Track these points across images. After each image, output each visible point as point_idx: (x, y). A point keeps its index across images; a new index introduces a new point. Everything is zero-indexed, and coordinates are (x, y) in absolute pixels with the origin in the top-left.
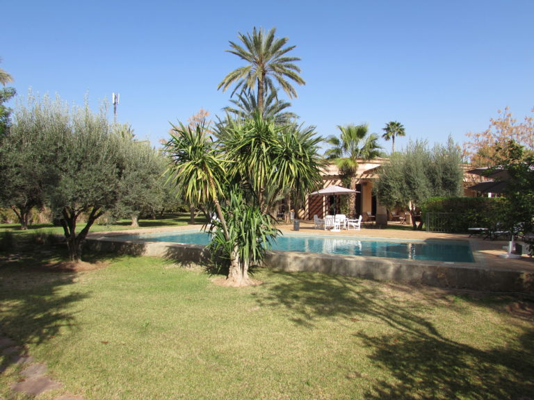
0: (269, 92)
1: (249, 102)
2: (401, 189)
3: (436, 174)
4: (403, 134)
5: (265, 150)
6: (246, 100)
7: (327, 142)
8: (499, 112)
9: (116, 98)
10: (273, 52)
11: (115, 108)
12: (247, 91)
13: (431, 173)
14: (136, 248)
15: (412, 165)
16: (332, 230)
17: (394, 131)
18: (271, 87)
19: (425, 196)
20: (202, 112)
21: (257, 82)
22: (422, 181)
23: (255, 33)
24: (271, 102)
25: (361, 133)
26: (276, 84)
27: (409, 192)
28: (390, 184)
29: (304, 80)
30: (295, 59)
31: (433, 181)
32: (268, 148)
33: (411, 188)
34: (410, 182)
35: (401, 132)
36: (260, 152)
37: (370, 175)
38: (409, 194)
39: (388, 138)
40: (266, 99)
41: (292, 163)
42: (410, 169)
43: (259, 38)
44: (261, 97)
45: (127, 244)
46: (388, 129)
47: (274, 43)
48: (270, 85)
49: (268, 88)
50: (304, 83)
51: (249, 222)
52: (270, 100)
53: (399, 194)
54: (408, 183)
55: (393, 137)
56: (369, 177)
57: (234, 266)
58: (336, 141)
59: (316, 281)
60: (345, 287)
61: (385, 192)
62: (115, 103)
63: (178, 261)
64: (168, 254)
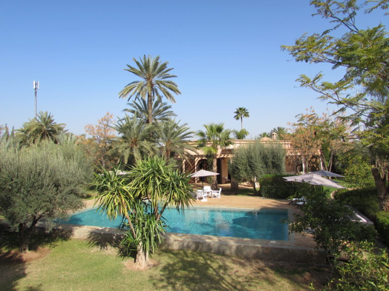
0: (156, 98)
1: (142, 105)
2: (246, 170)
3: (268, 159)
4: (248, 116)
5: (158, 183)
6: (140, 105)
7: (197, 135)
8: (307, 110)
9: (36, 84)
10: (158, 72)
11: (36, 93)
12: (140, 98)
13: (264, 158)
14: (66, 233)
15: (253, 155)
16: (202, 200)
17: (242, 114)
18: (157, 94)
19: (261, 174)
20: (108, 114)
21: (147, 94)
22: (259, 165)
23: (145, 58)
24: (157, 106)
25: (219, 130)
26: (161, 93)
27: (251, 172)
28: (239, 167)
29: (180, 91)
30: (173, 76)
31: (266, 163)
32: (160, 182)
33: (253, 170)
34: (251, 166)
35: (246, 115)
36: (155, 183)
37: (226, 155)
38: (251, 174)
39: (238, 118)
40: (154, 103)
41: (176, 192)
42: (251, 157)
43: (148, 63)
44: (150, 103)
45: (59, 230)
46: (237, 112)
47: (159, 67)
48: (157, 92)
49: (155, 94)
50: (180, 93)
51: (149, 226)
52: (156, 105)
53: (245, 174)
54: (250, 166)
55: (241, 118)
56: (225, 157)
57: (139, 255)
58: (202, 134)
59: (189, 259)
60: (206, 264)
61: (236, 172)
62: (36, 89)
63: (97, 244)
64: (90, 237)
